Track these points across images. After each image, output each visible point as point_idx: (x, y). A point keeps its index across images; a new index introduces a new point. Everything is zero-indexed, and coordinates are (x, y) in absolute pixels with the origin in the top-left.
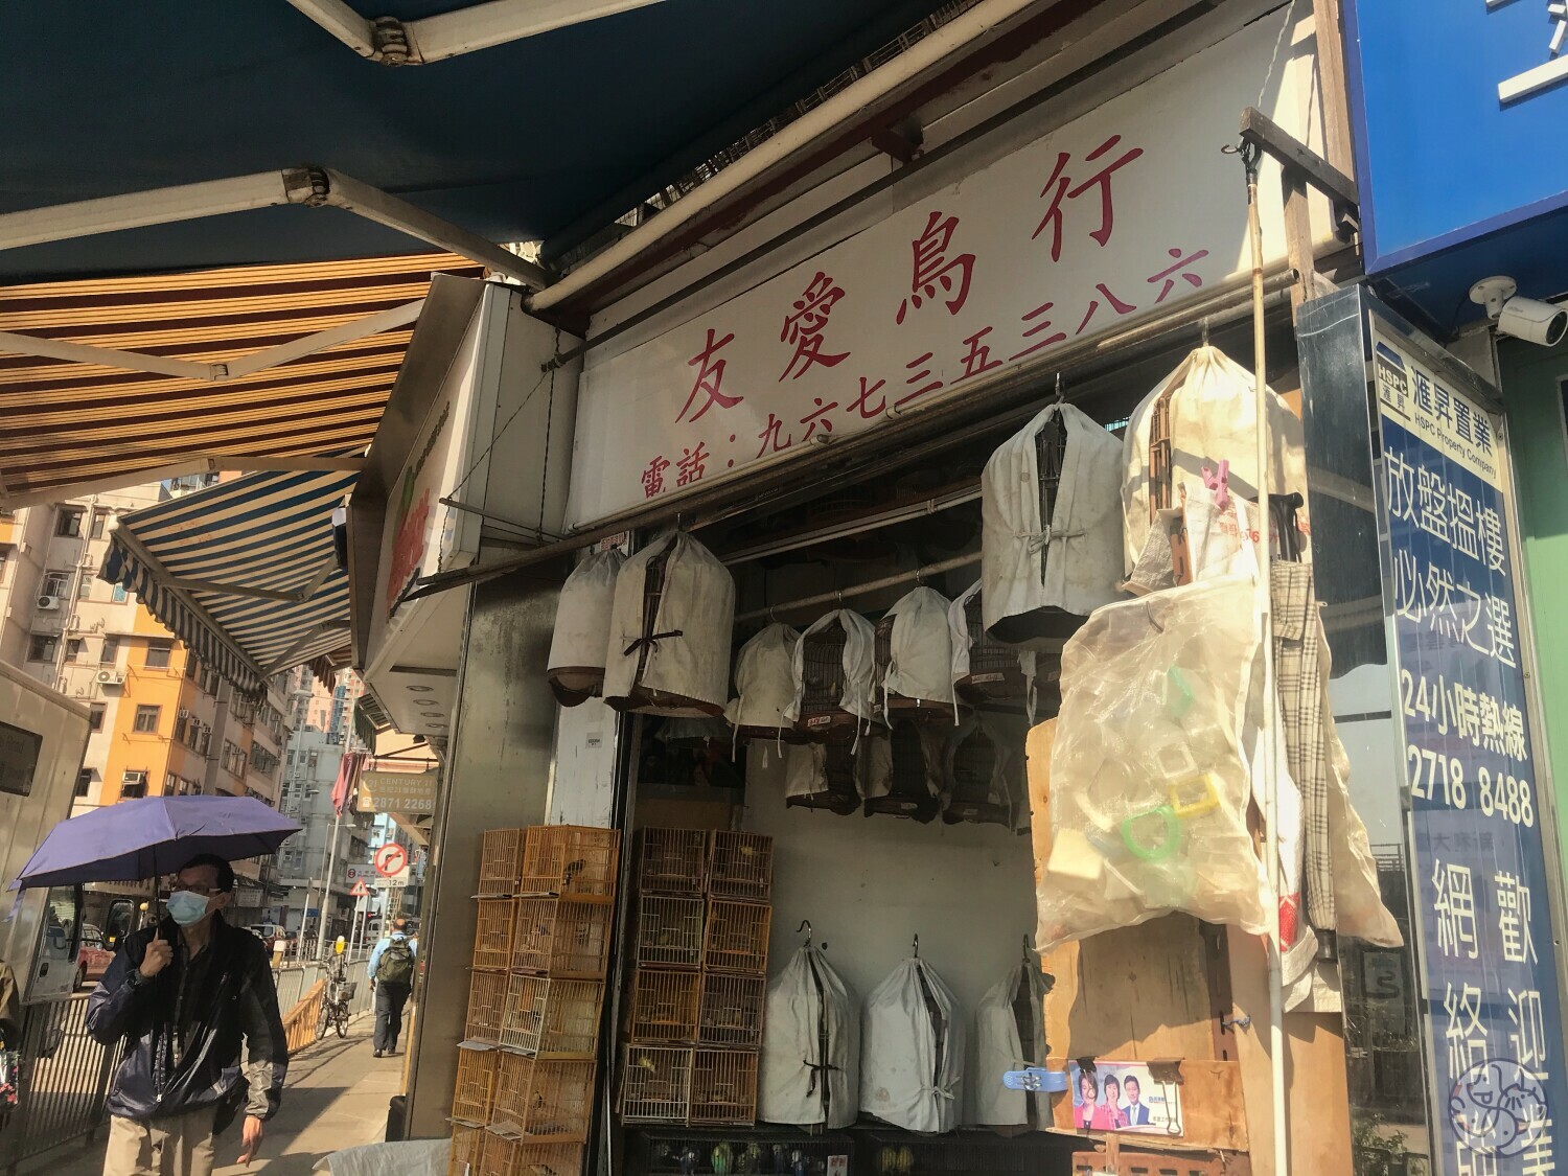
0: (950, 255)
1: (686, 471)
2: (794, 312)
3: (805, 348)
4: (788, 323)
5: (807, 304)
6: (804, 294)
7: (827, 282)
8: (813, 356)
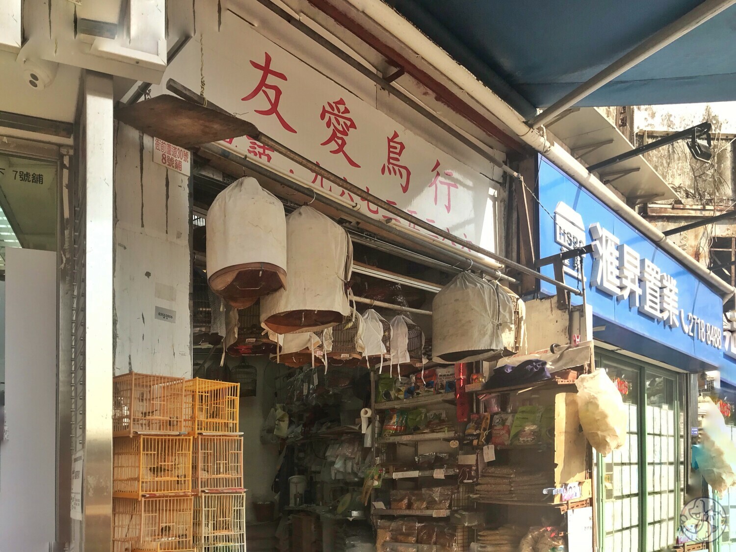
1: (256, 148)
2: (328, 108)
3: (336, 139)
4: (324, 111)
5: (336, 112)
6: (334, 103)
7: (347, 111)
8: (340, 149)
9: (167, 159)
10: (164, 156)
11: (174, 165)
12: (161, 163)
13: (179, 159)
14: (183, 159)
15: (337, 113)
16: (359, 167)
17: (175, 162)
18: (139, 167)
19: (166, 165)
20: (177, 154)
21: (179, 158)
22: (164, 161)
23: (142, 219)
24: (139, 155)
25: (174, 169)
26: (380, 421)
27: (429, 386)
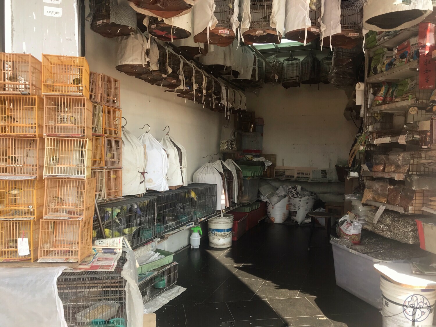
26: (374, 94)
27: (403, 56)
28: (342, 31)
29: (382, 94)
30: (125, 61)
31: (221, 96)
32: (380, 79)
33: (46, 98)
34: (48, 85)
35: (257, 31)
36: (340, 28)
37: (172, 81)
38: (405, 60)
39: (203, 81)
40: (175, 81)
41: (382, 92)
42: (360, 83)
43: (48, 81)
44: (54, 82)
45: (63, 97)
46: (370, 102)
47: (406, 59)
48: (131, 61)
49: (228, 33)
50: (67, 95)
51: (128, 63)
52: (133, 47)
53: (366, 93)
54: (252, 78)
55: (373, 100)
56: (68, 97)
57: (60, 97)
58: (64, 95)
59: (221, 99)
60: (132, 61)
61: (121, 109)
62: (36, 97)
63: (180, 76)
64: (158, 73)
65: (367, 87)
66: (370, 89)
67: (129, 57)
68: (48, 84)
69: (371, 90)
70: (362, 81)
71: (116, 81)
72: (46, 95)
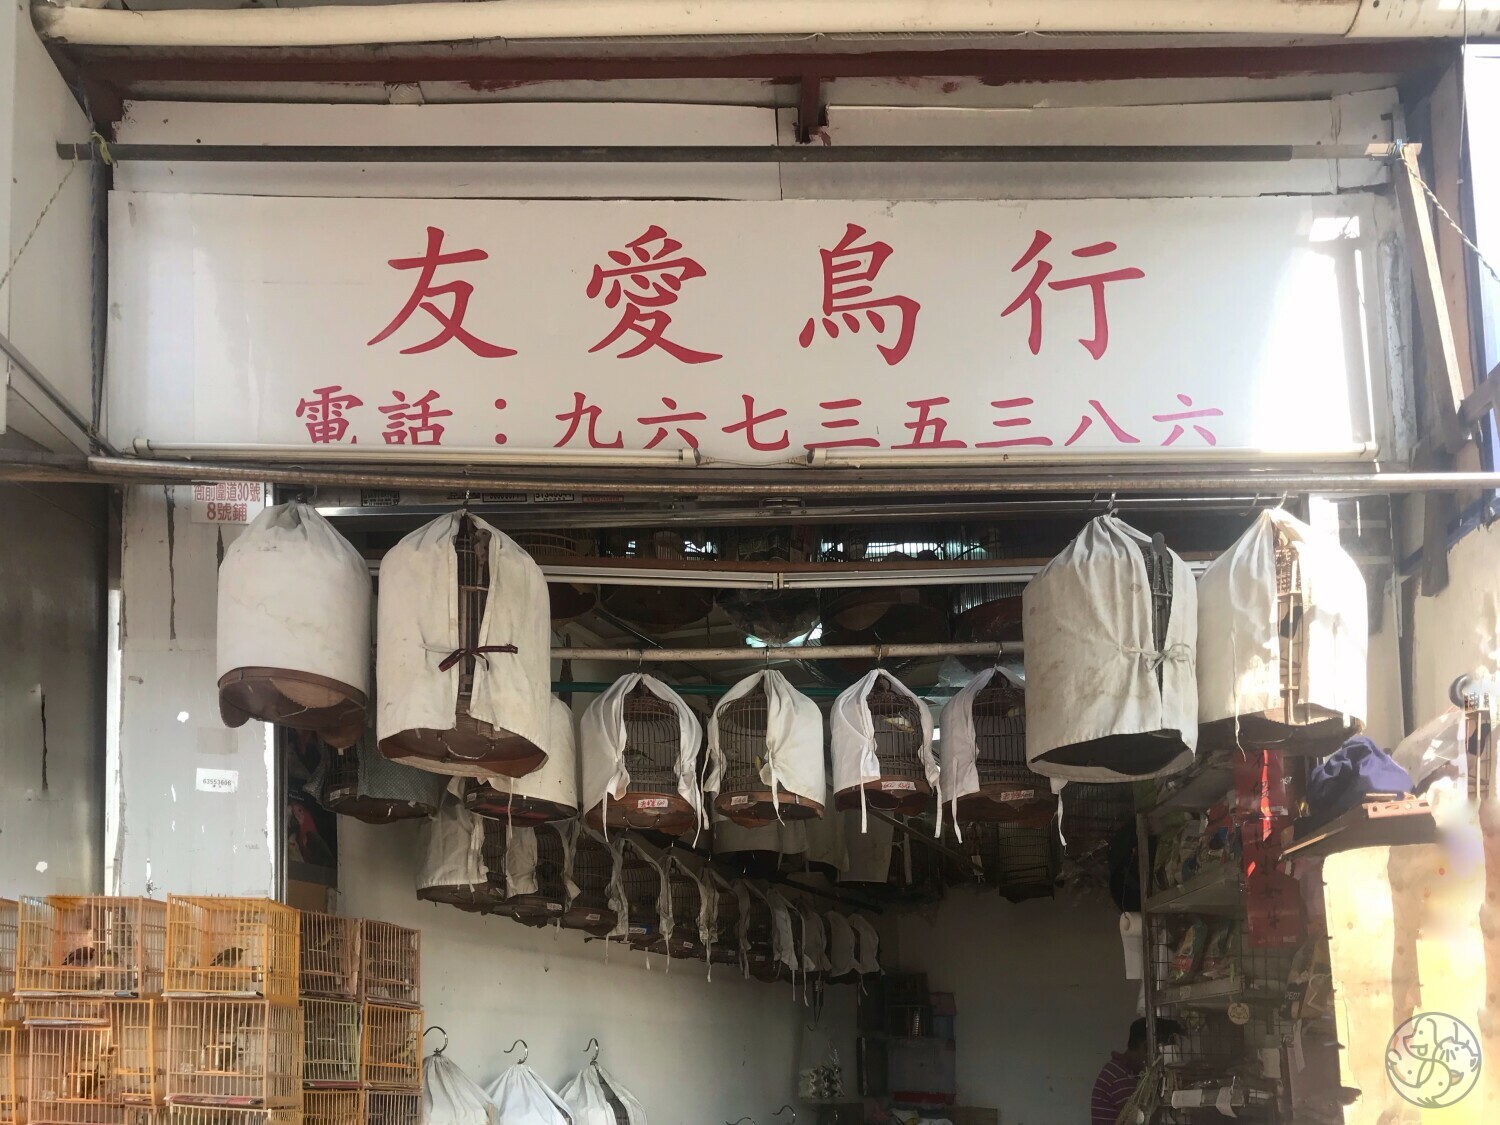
0: (881, 288)
1: (402, 424)
2: (610, 265)
3: (636, 322)
4: (599, 274)
5: (636, 262)
6: (627, 246)
7: (672, 246)
8: (653, 338)
9: (216, 510)
10: (212, 506)
11: (231, 515)
12: (207, 520)
13: (243, 501)
14: (250, 497)
15: (640, 263)
16: (720, 357)
17: (233, 509)
18: (167, 540)
19: (216, 520)
20: (238, 492)
21: (240, 499)
22: (211, 515)
23: (172, 624)
24: (167, 519)
25: (232, 522)
26: (1173, 946)
27: (1216, 843)
28: (981, 786)
29: (1188, 949)
30: (428, 877)
31: (776, 940)
32: (1173, 906)
33: (174, 1005)
34: (179, 972)
35: (734, 798)
36: (976, 777)
37: (588, 918)
38: (1220, 853)
39: (699, 905)
40: (597, 917)
41: (1188, 943)
42: (1127, 913)
43: (181, 963)
44: (193, 964)
45: (212, 1002)
46: (1161, 971)
47: (1222, 850)
48: (440, 879)
49: (665, 805)
50: (223, 998)
51: (435, 883)
52: (445, 840)
53: (1148, 943)
54: (893, 878)
55: (1171, 967)
56: (226, 1002)
57: (205, 1002)
58: (215, 998)
59: (775, 951)
60: (444, 876)
61: (422, 1009)
62: (151, 1002)
63: (611, 900)
64: (534, 902)
65: (1150, 926)
66: (1159, 933)
67: (436, 868)
68: (179, 968)
69: (1164, 937)
70: (1134, 906)
71: (408, 933)
72: (173, 998)
